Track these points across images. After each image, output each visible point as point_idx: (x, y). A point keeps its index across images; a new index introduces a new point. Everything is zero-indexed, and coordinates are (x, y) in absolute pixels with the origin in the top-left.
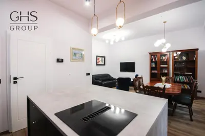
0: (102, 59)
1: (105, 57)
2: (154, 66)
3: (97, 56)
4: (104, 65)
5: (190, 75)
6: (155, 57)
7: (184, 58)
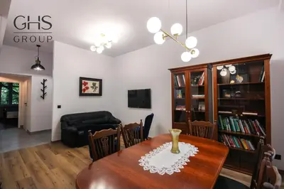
0: (94, 84)
1: (100, 81)
2: (180, 96)
3: (81, 79)
4: (100, 94)
5: (253, 118)
6: (181, 78)
7: (240, 79)
